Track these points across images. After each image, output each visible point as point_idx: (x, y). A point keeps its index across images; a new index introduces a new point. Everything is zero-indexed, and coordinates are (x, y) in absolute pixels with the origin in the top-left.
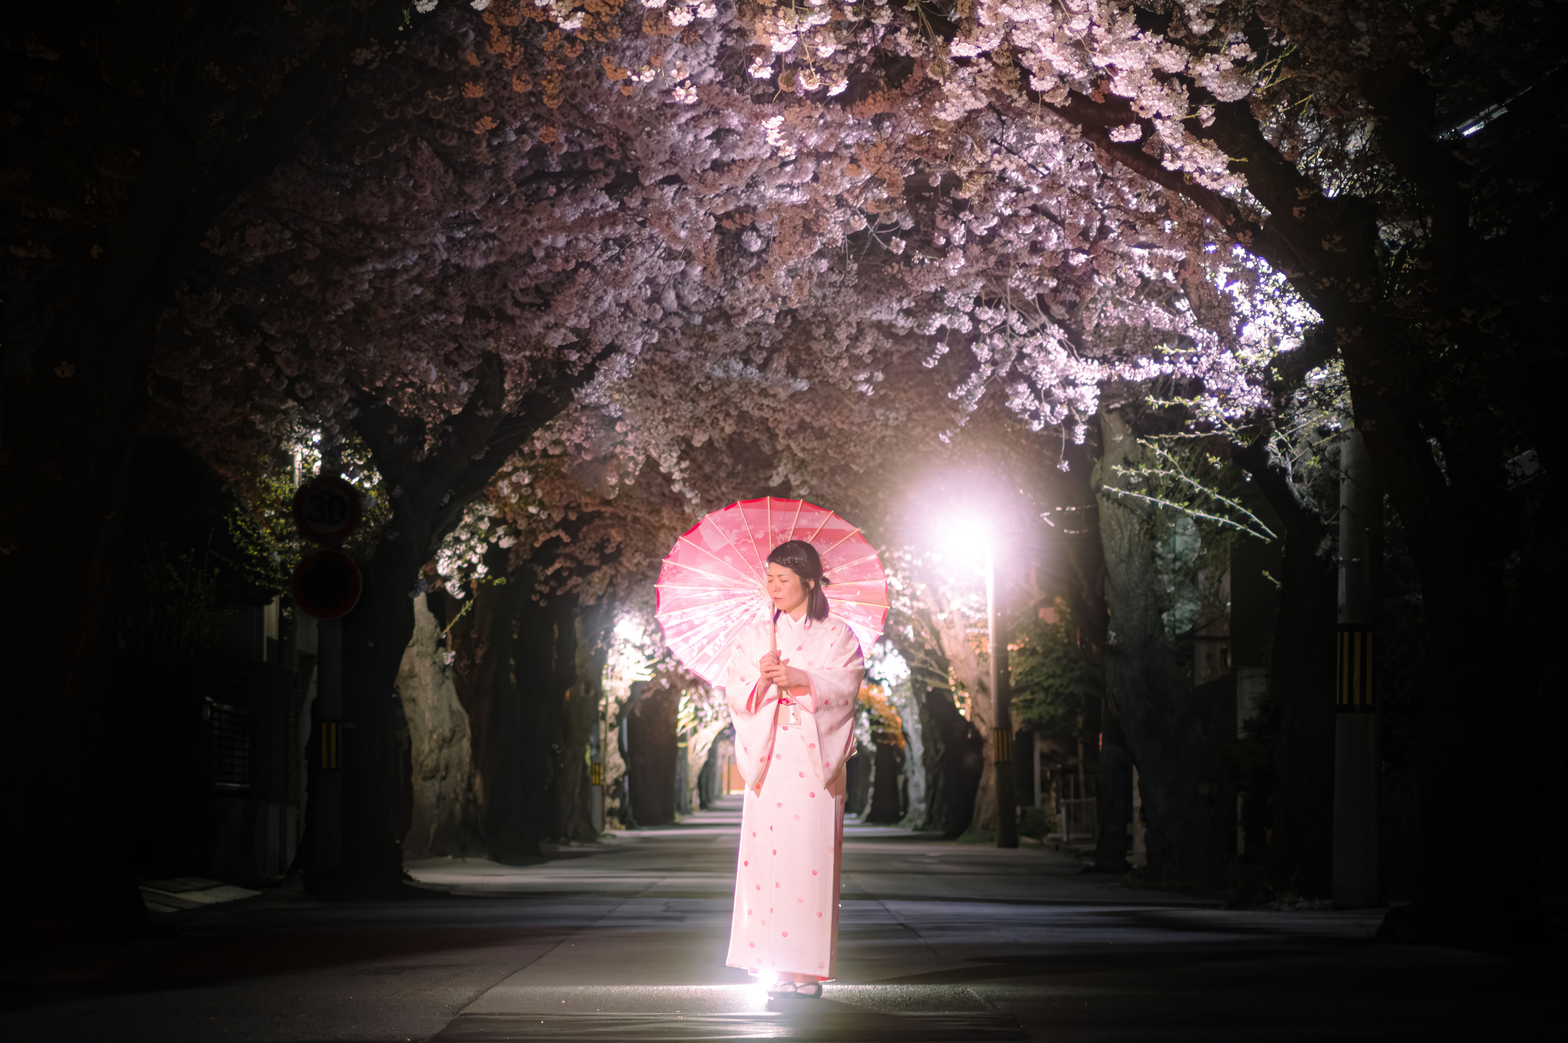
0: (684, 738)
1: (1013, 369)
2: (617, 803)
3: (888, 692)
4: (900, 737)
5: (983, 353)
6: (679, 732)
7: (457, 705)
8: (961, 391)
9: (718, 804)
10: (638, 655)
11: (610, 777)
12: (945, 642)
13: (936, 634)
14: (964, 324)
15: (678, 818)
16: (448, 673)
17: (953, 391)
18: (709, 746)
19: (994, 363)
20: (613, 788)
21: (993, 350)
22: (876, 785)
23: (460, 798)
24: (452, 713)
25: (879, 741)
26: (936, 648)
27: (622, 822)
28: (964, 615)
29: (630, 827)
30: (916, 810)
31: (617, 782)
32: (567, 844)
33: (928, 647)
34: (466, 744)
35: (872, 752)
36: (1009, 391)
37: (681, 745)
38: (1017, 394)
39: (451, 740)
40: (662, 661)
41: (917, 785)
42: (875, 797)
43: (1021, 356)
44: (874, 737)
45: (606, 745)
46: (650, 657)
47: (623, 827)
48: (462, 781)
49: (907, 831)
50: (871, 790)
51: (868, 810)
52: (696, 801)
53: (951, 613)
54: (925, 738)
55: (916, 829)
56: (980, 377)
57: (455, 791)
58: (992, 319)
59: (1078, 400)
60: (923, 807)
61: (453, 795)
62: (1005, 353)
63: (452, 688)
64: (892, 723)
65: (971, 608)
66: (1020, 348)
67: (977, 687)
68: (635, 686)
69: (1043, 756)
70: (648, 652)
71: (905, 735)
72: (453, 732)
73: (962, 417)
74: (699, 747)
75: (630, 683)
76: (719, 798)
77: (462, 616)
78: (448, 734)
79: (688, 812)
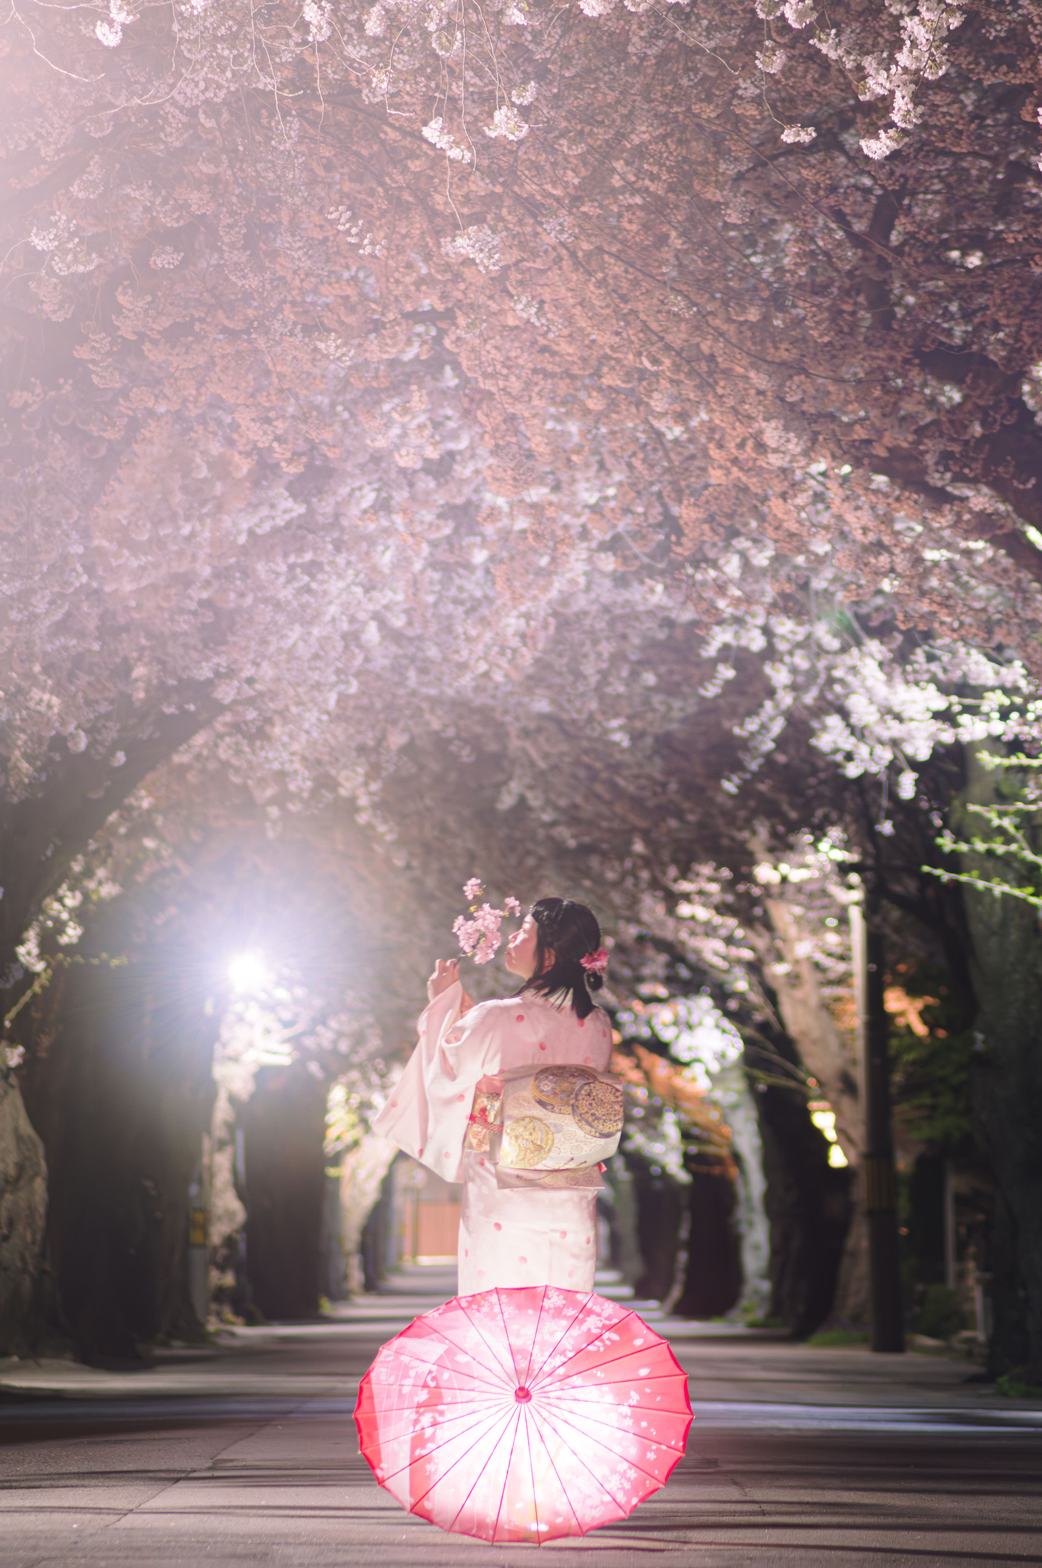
0: (336, 1160)
1: (821, 697)
2: (229, 1279)
3: (703, 1084)
4: (729, 1162)
5: (779, 676)
6: (330, 1146)
7: (26, 1128)
8: (752, 725)
9: (397, 1282)
10: (269, 1021)
11: (218, 1232)
12: (788, 1010)
13: (771, 996)
14: (752, 640)
15: (327, 1307)
16: (13, 1080)
17: (741, 725)
18: (382, 1172)
19: (794, 687)
20: (223, 1252)
21: (794, 670)
22: (691, 1245)
23: (31, 1268)
24: (19, 1138)
25: (693, 1166)
26: (773, 1019)
27: (237, 1313)
28: (817, 966)
29: (251, 1321)
30: (756, 1292)
31: (229, 1241)
32: (166, 1344)
33: (758, 1017)
34: (40, 1185)
35: (683, 1187)
36: (815, 724)
37: (332, 1172)
38: (824, 728)
39: (18, 1178)
40: (311, 1032)
41: (756, 1247)
42: (691, 1270)
43: (831, 681)
44: (688, 1161)
45: (212, 1176)
46: (287, 1025)
47: (240, 1320)
48: (34, 1242)
49: (739, 1329)
50: (683, 1257)
51: (676, 1292)
52: (356, 1277)
53: (797, 962)
54: (768, 1167)
55: (752, 1325)
56: (777, 706)
57: (23, 1259)
58: (793, 632)
59: (902, 740)
60: (766, 1286)
61: (19, 1264)
62: (812, 675)
63: (19, 1102)
64: (716, 1138)
65: (830, 955)
66: (829, 668)
67: (839, 1085)
68: (262, 1074)
69: (959, 1199)
70: (286, 1015)
71: (737, 1158)
72: (21, 1168)
73: (754, 758)
74: (362, 1174)
75: (253, 1068)
76: (399, 1271)
77: (35, 995)
78: (12, 1171)
79: (341, 1296)
